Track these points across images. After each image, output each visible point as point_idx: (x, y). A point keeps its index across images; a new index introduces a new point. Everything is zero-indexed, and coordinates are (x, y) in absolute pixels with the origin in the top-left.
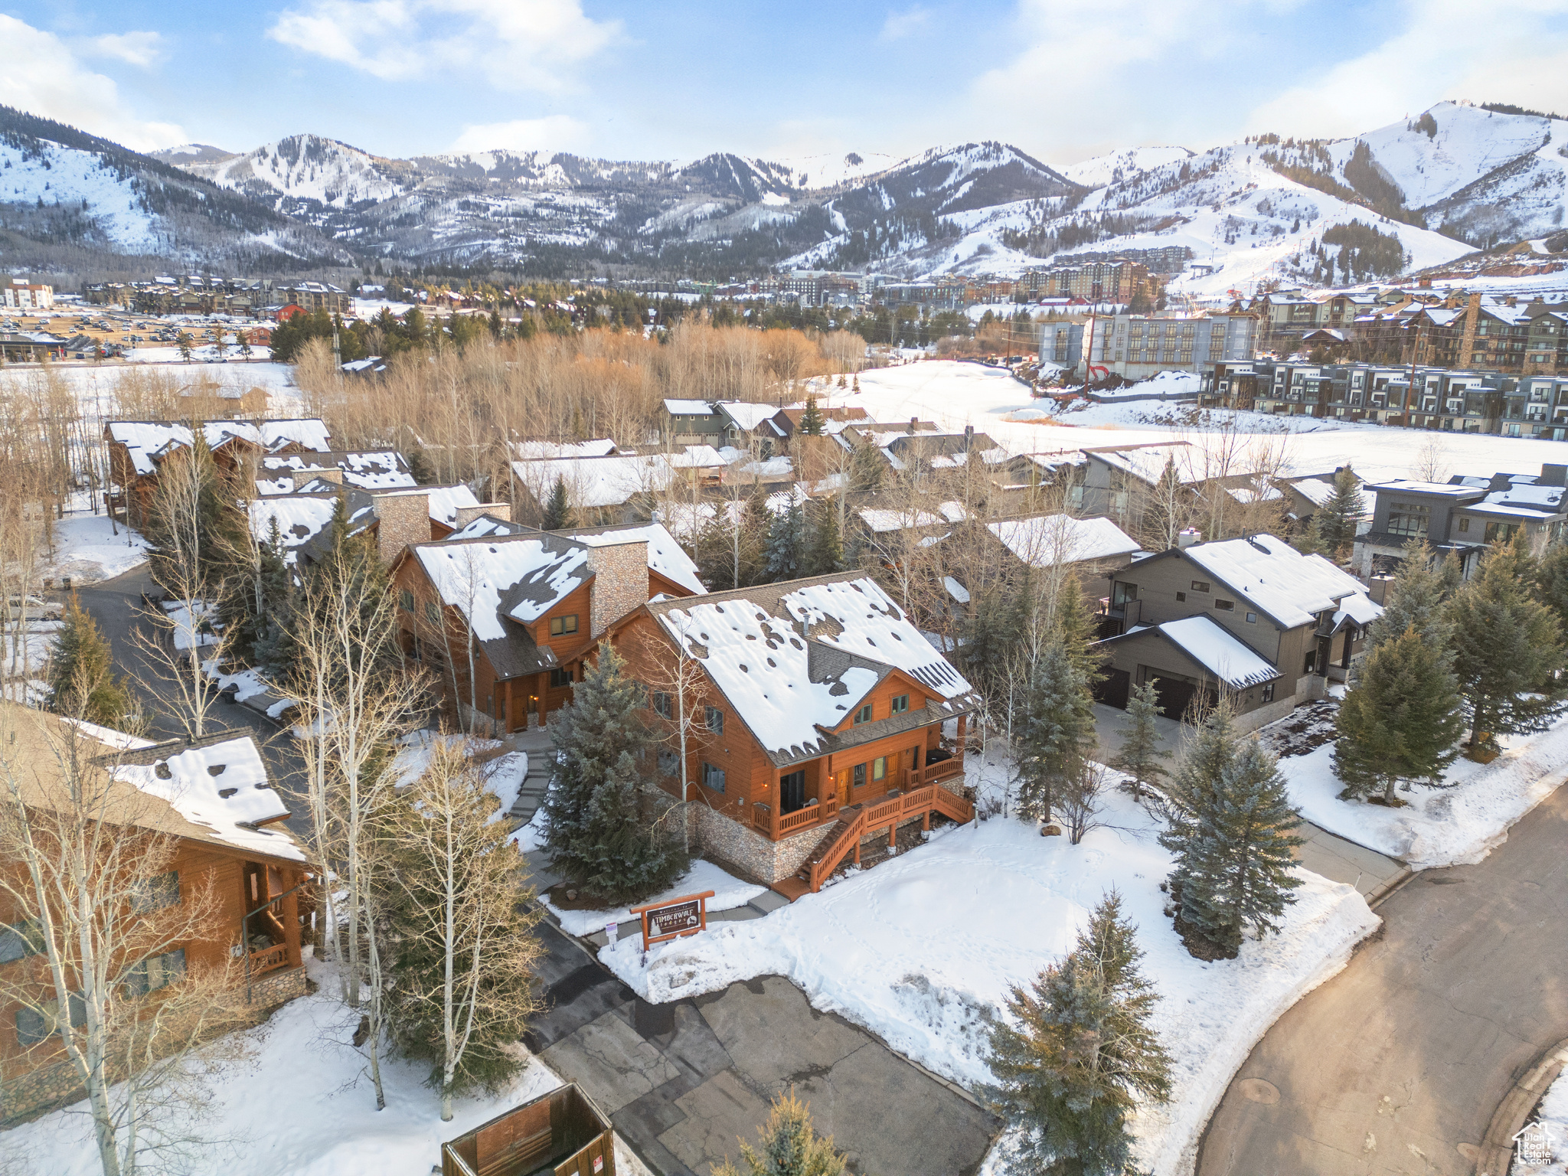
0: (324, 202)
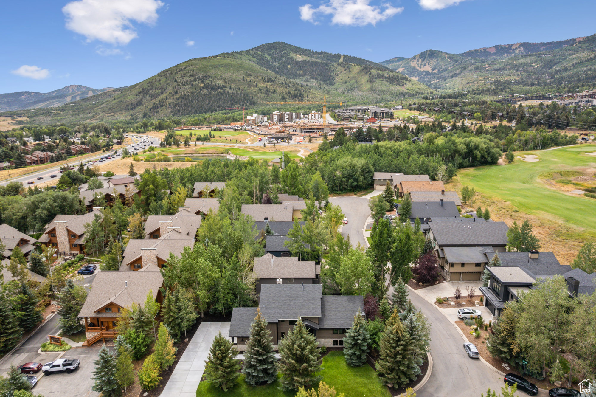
0: (430, 72)
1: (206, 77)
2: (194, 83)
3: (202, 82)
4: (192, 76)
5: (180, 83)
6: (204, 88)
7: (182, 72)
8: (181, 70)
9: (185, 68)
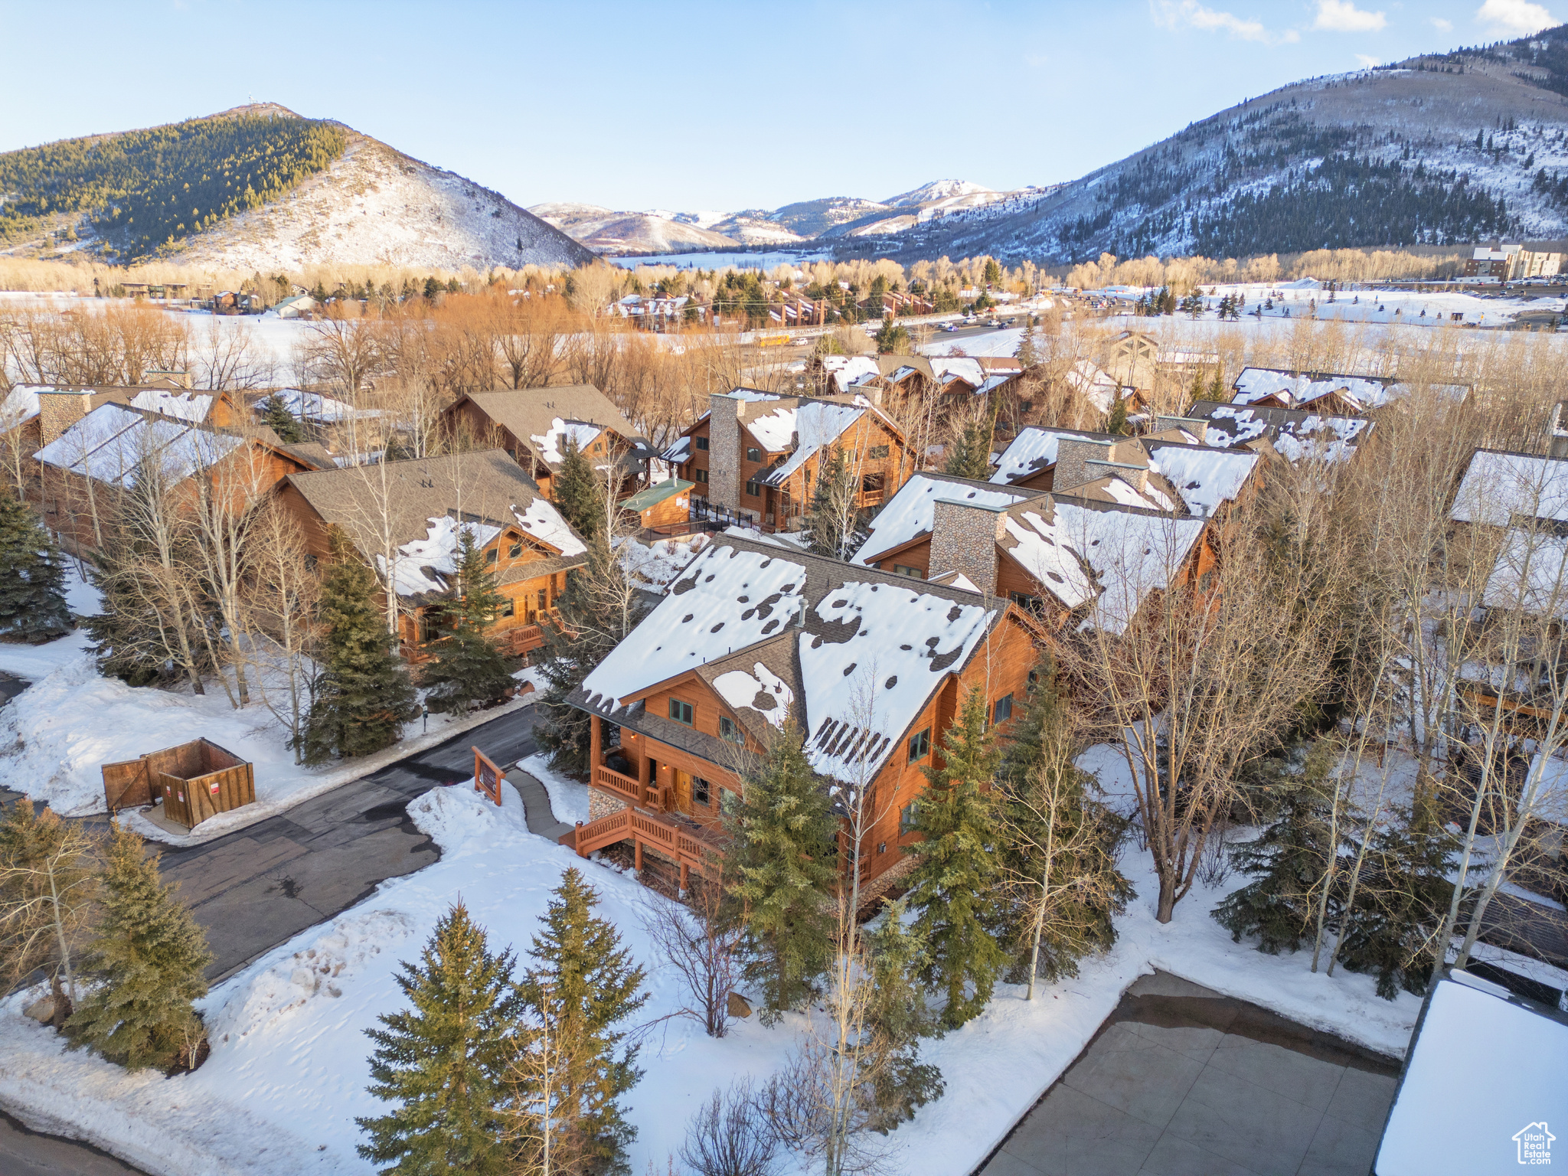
1: (1335, 136)
3: (1321, 152)
4: (1286, 134)
6: (1319, 171)
7: (1257, 124)
8: (1255, 117)
9: (1268, 112)
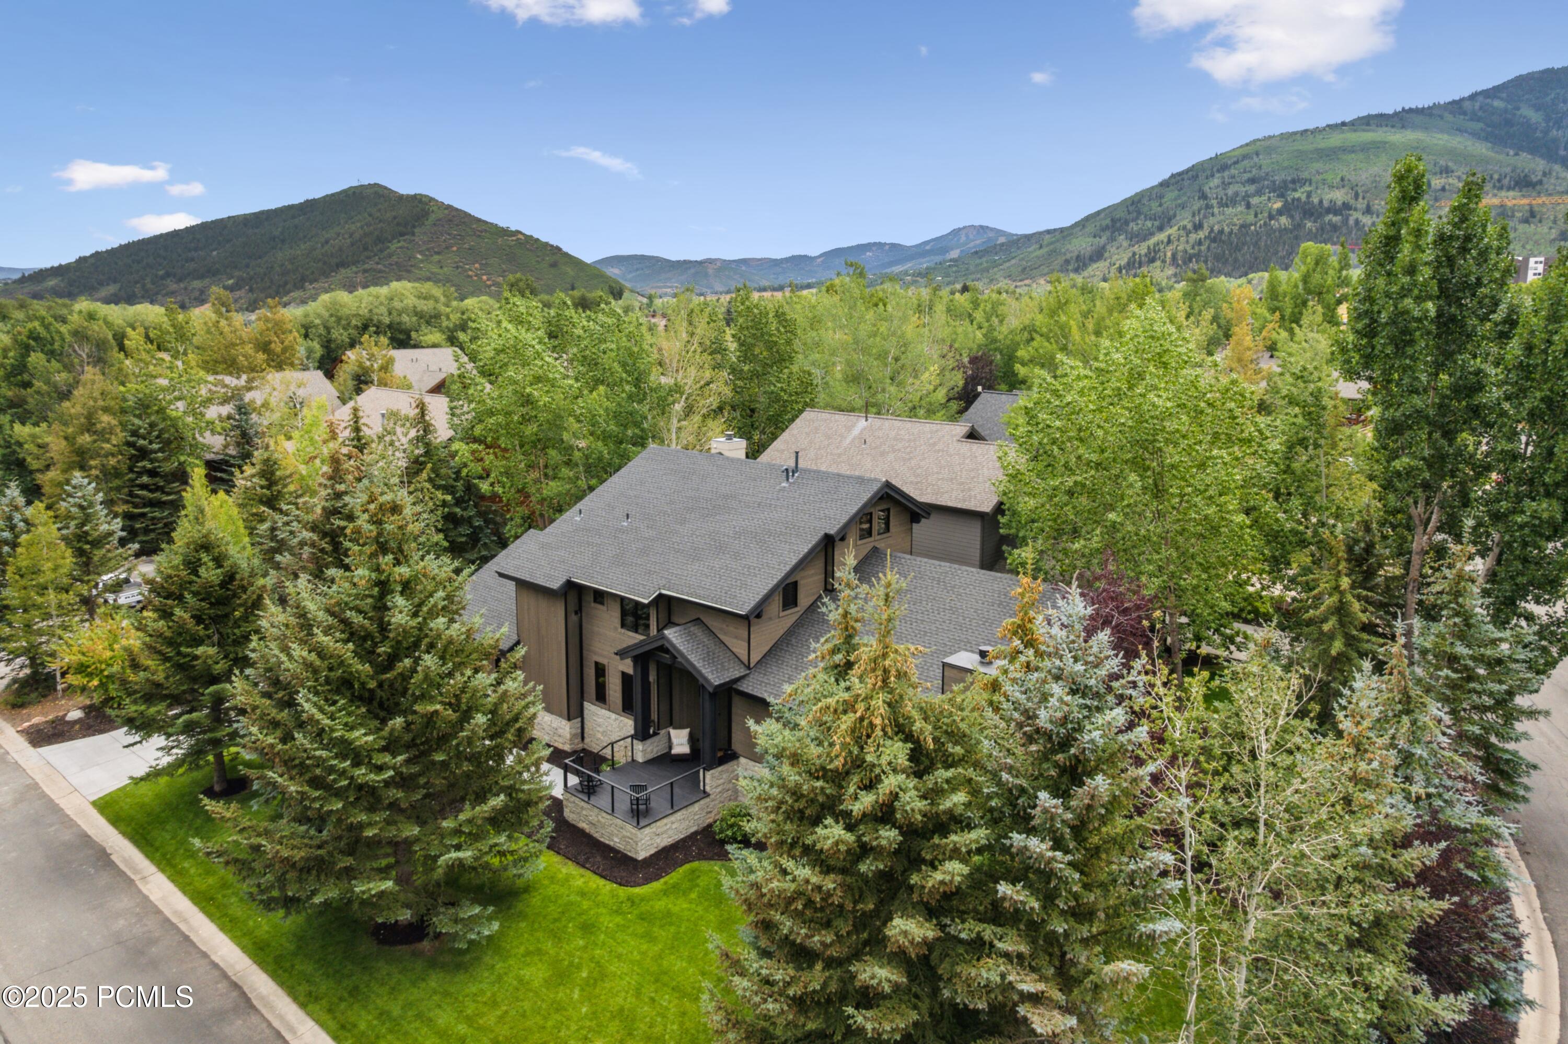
1: (1293, 181)
2: (1255, 201)
3: (1282, 196)
4: (1252, 181)
5: (1214, 202)
6: (1280, 212)
7: (1226, 173)
8: (1224, 168)
9: (1236, 163)
